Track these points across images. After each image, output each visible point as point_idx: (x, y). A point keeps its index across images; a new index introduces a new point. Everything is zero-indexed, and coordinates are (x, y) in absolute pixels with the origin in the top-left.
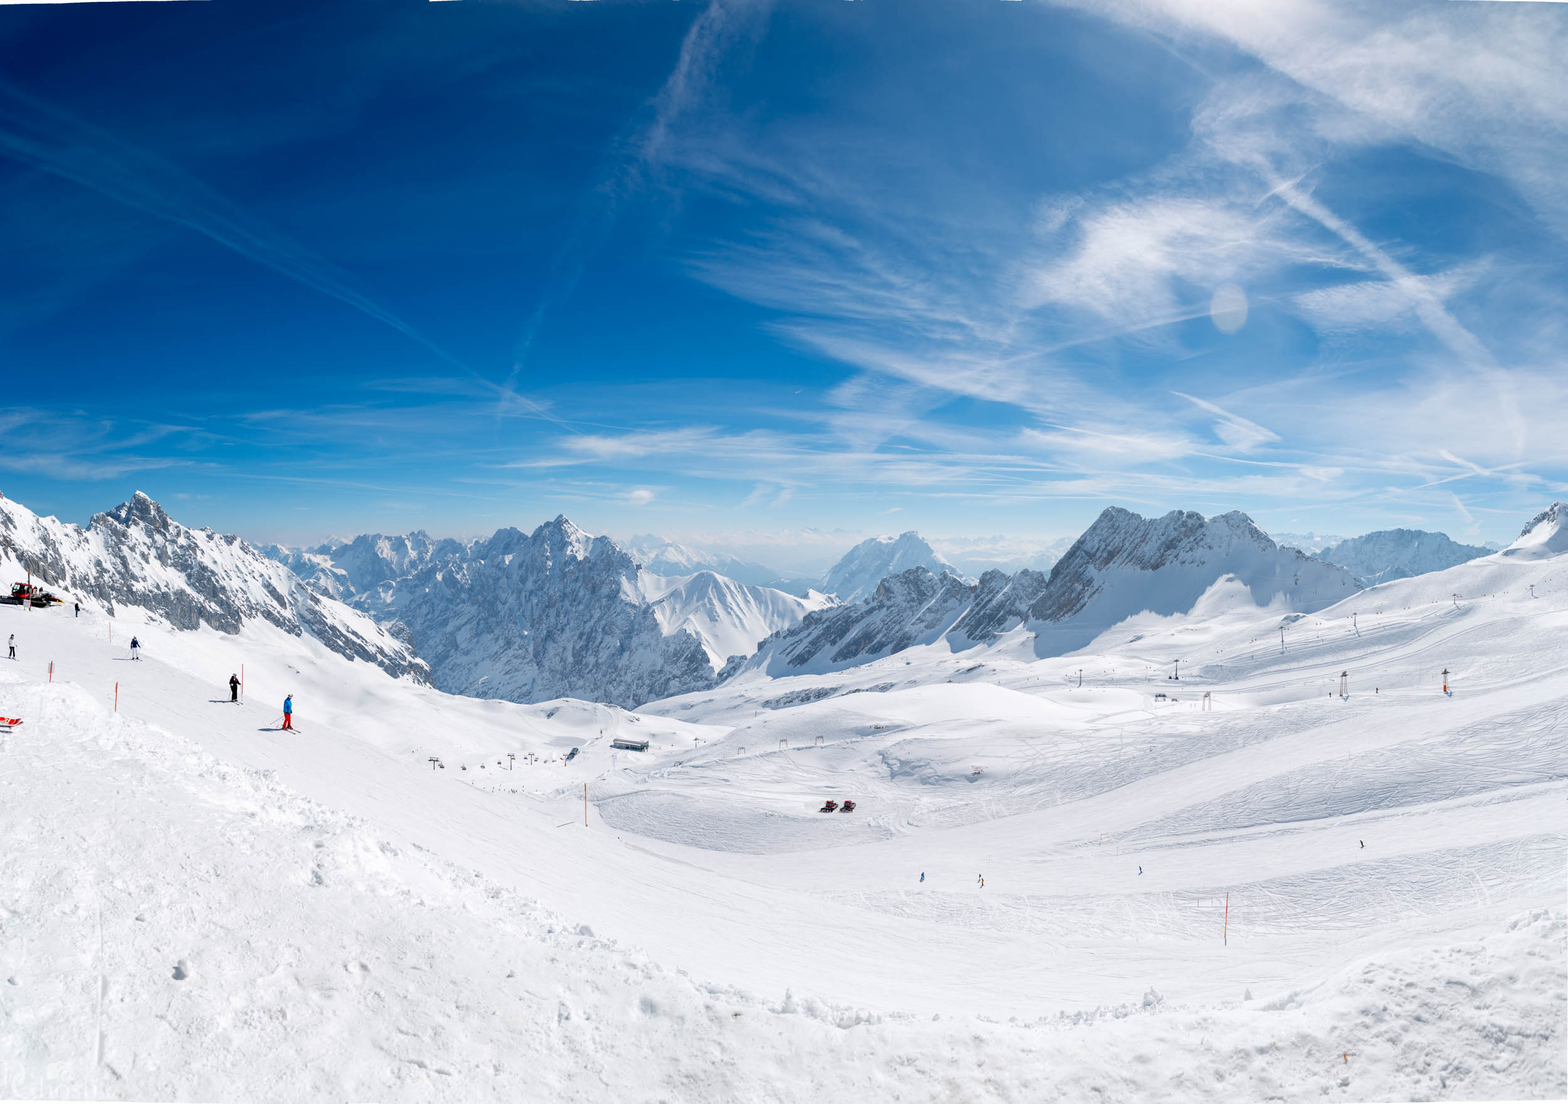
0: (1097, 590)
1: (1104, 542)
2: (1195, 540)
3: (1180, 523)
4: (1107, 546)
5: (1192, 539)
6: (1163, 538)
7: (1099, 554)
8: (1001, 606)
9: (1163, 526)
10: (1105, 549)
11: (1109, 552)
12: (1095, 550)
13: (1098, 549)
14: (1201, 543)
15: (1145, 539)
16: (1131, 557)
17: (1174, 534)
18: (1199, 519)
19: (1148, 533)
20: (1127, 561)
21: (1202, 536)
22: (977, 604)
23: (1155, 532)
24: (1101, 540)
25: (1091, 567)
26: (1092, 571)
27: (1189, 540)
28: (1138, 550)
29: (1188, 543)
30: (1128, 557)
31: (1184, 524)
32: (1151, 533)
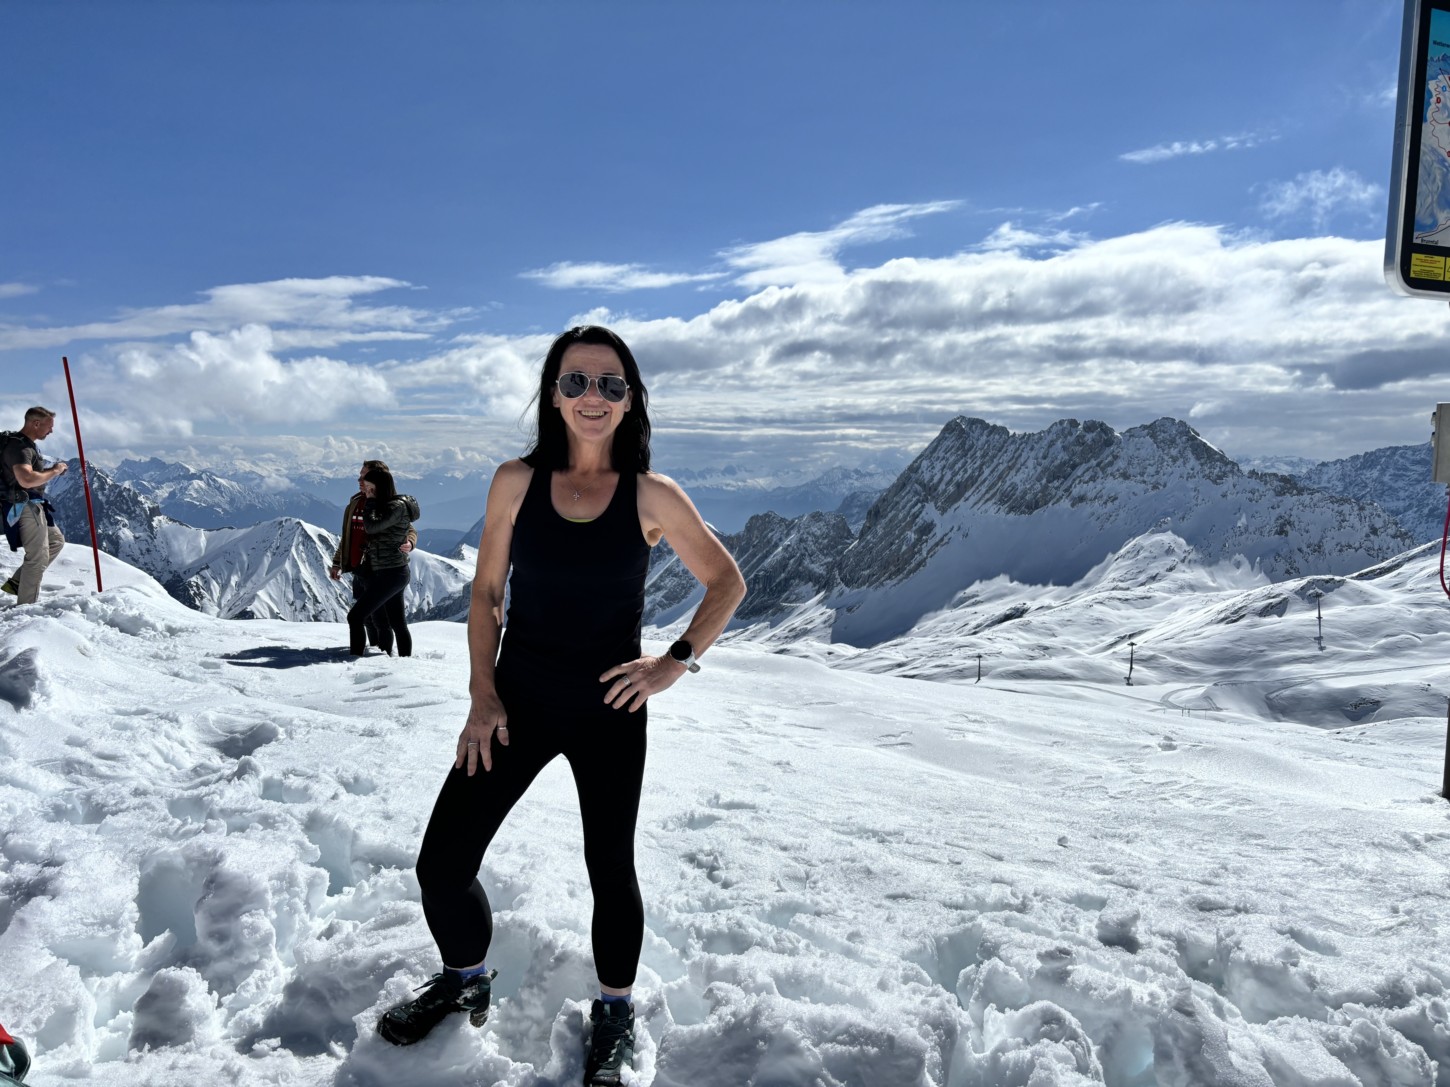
1: (951, 468)
2: (1098, 465)
3: (1071, 439)
4: (955, 474)
5: (1094, 462)
6: (1046, 462)
7: (942, 487)
9: (1045, 443)
10: (951, 479)
11: (958, 485)
12: (936, 479)
13: (941, 480)
14: (1109, 470)
15: (1014, 465)
16: (992, 492)
17: (1063, 456)
18: (1106, 434)
20: (987, 496)
21: (1110, 458)
23: (1032, 454)
24: (944, 467)
25: (930, 506)
26: (930, 512)
27: (1089, 465)
28: (1004, 482)
29: (1088, 470)
30: (987, 492)
31: (1079, 439)
32: (1025, 456)
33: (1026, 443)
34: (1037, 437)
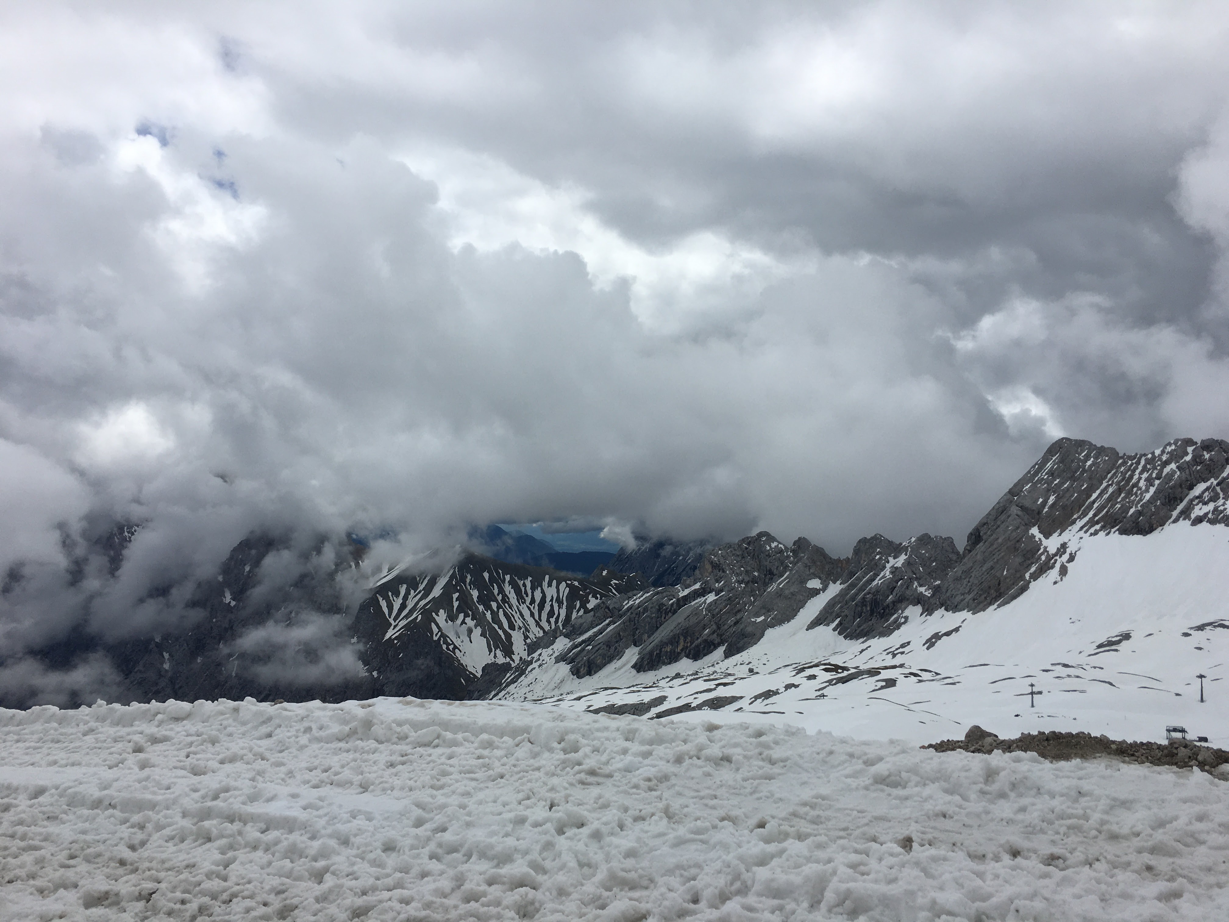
0: (1046, 563)
1: (1054, 491)
2: (1218, 484)
3: (1188, 457)
4: (1059, 497)
5: (1213, 481)
6: (1159, 483)
7: (1047, 509)
8: (891, 587)
9: (1158, 463)
10: (1055, 503)
11: (1064, 507)
12: (1039, 504)
13: (1045, 502)
15: (1125, 486)
16: (1101, 516)
17: (1178, 477)
19: (1131, 477)
20: (1096, 519)
22: (852, 586)
24: (1048, 490)
25: (1036, 528)
27: (1208, 484)
28: (1113, 506)
29: (1207, 489)
30: (1095, 515)
31: (1197, 459)
32: (1136, 477)
33: (1138, 463)
34: (1150, 456)
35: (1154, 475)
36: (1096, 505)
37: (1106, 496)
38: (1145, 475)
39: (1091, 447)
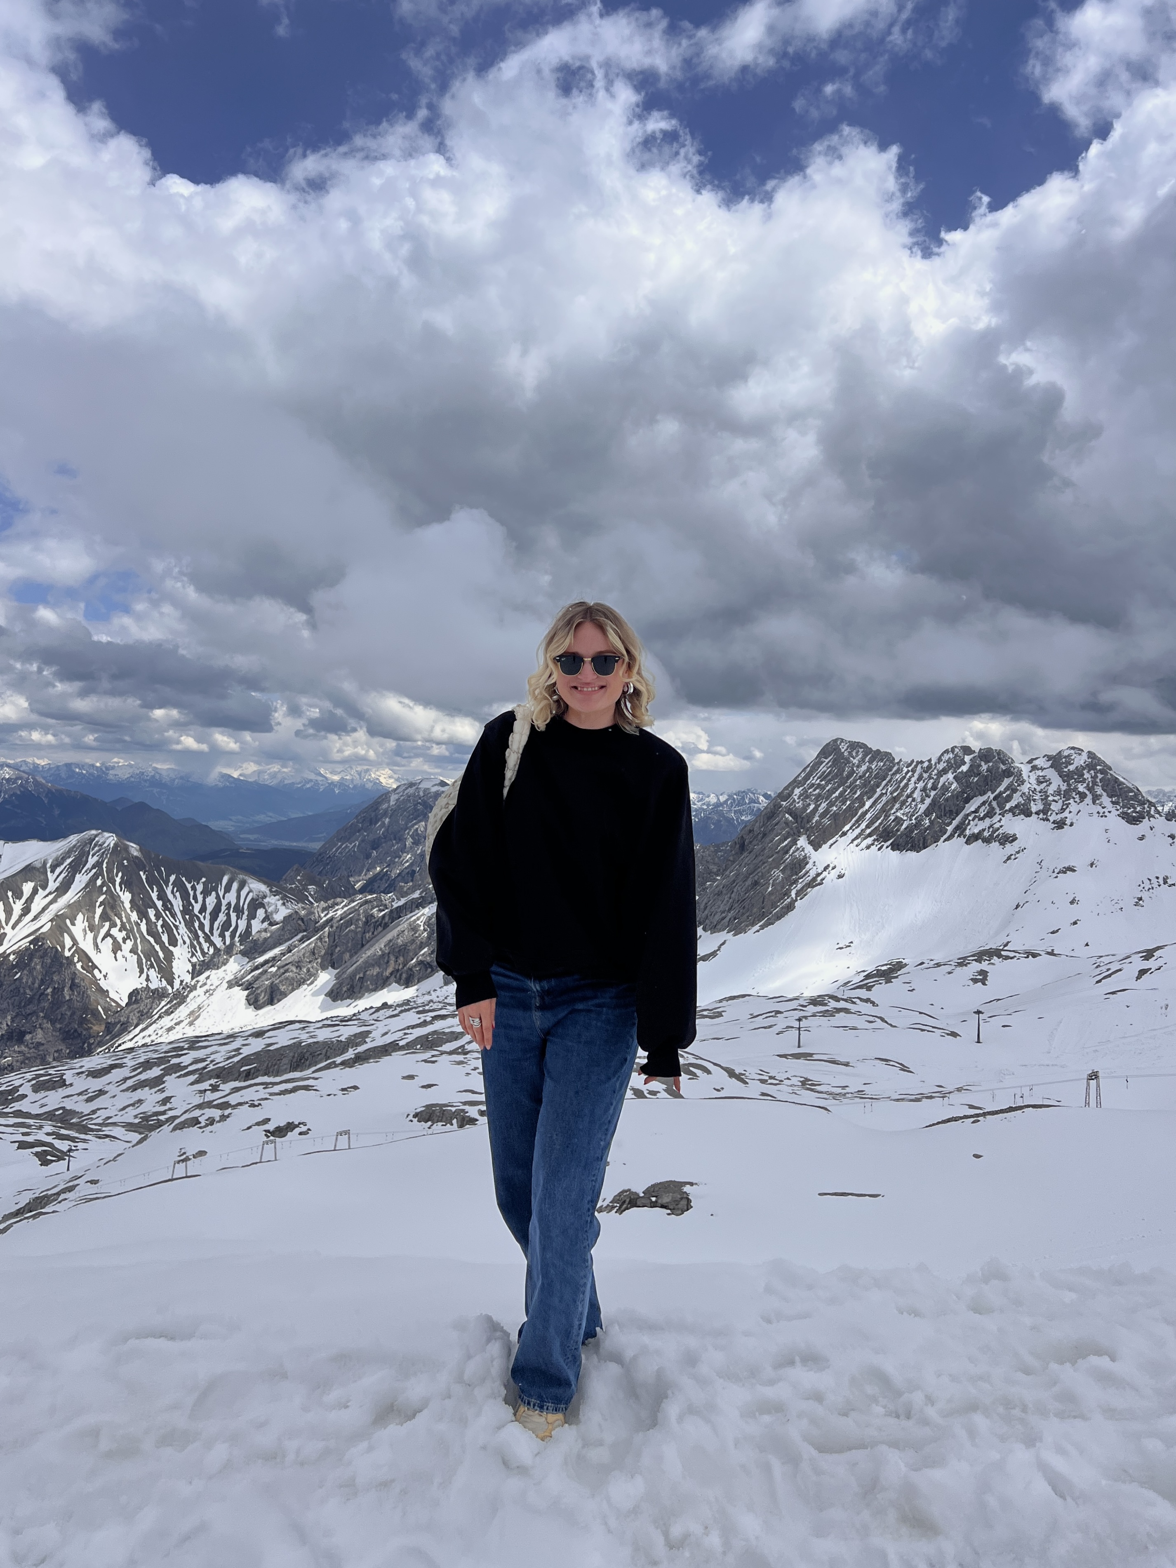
0: (814, 879)
1: (827, 796)
3: (965, 767)
4: (831, 804)
6: (935, 794)
7: (817, 818)
9: (934, 772)
10: (826, 812)
11: (835, 816)
12: (809, 810)
13: (816, 809)
14: (1008, 805)
15: (899, 796)
16: (873, 827)
17: (955, 787)
18: (1004, 764)
20: (868, 831)
21: (1009, 792)
24: (819, 796)
25: (802, 840)
26: (802, 847)
27: (985, 798)
28: (887, 816)
29: (984, 803)
30: (868, 827)
31: (974, 769)
32: (911, 786)
33: (914, 771)
34: (926, 764)
35: (929, 786)
36: (868, 816)
37: (879, 806)
38: (921, 785)
39: (867, 750)
